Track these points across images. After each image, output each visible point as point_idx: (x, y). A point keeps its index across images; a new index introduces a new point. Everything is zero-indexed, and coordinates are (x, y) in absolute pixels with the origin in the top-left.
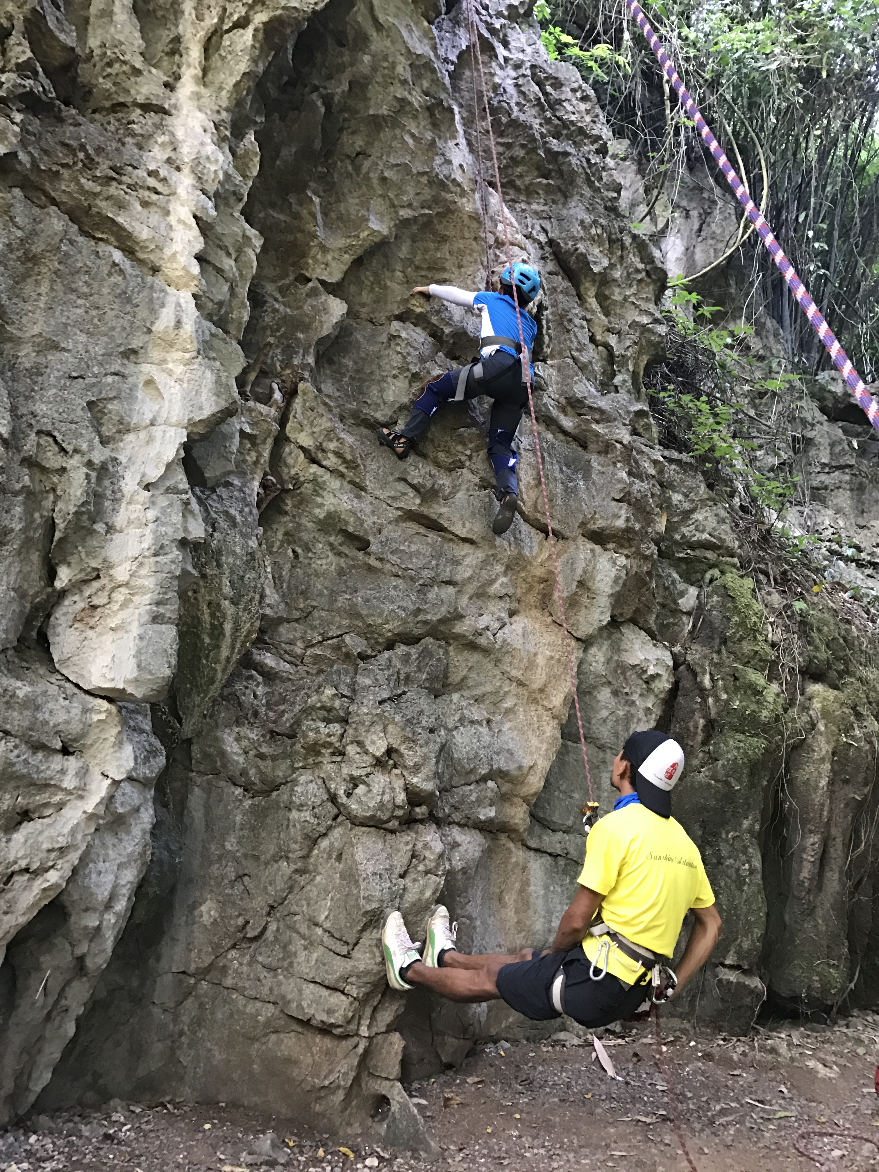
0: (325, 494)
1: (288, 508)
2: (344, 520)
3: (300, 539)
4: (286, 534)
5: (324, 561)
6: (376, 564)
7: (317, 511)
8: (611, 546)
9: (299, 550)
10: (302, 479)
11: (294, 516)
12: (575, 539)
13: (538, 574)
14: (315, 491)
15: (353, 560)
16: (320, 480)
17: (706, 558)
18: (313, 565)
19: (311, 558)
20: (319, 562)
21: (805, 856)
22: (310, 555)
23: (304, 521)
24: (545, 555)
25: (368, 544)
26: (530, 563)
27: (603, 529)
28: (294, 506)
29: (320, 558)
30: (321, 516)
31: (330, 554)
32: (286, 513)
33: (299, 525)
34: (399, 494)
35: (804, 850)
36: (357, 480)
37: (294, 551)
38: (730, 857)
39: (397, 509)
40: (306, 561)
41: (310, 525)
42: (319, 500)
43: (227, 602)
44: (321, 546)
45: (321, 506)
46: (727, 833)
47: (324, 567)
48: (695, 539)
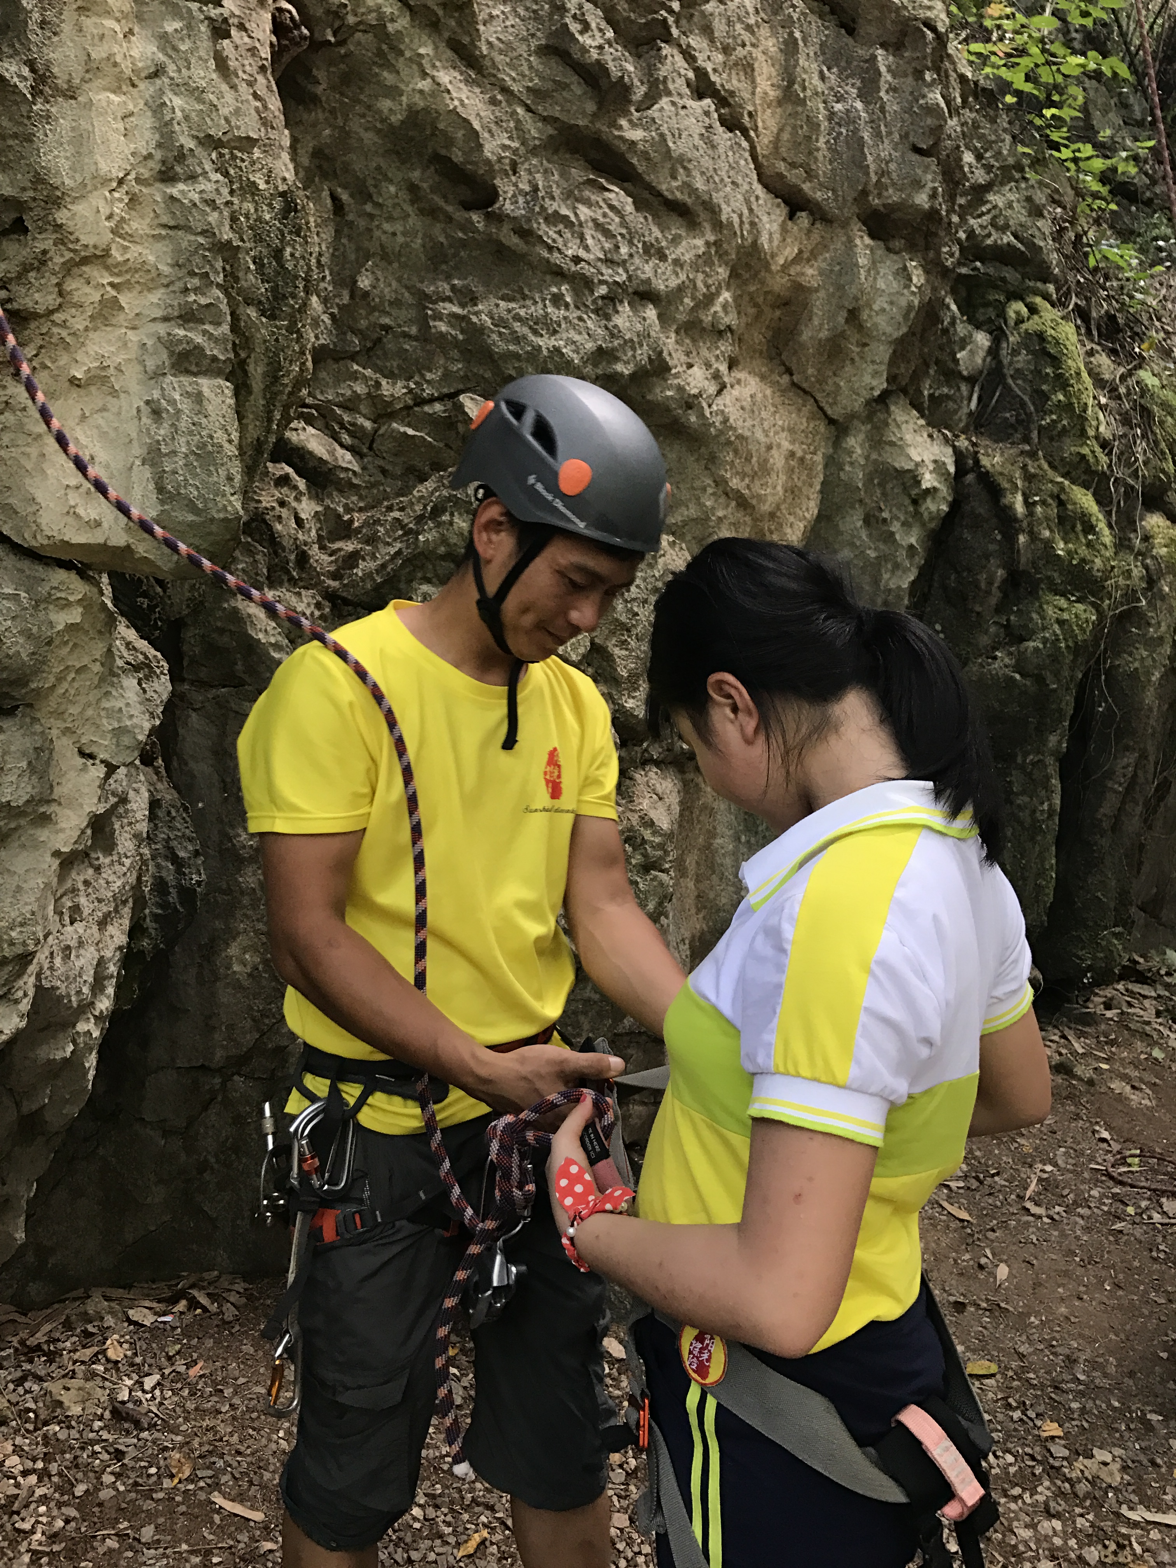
0: (400, 64)
1: (319, 90)
2: (444, 133)
3: (346, 168)
4: (317, 154)
5: (399, 227)
6: (514, 241)
7: (385, 104)
8: (897, 244)
9: (345, 197)
10: (351, 20)
11: (333, 111)
12: (845, 225)
13: (776, 288)
14: (380, 53)
15: (463, 229)
16: (391, 27)
17: (1003, 280)
18: (377, 233)
19: (371, 217)
20: (387, 226)
21: (1110, 784)
22: (369, 208)
23: (356, 125)
24: (790, 251)
25: (492, 195)
26: (767, 266)
27: (892, 208)
28: (333, 88)
29: (390, 219)
30: (396, 119)
31: (409, 209)
32: (315, 100)
33: (345, 134)
34: (549, 85)
35: (1110, 774)
36: (466, 40)
37: (334, 198)
38: (1023, 793)
39: (545, 119)
40: (362, 223)
41: (369, 137)
42: (388, 77)
43: (252, 312)
44: (392, 189)
45: (394, 92)
46: (1025, 755)
47: (400, 239)
48: (989, 242)
